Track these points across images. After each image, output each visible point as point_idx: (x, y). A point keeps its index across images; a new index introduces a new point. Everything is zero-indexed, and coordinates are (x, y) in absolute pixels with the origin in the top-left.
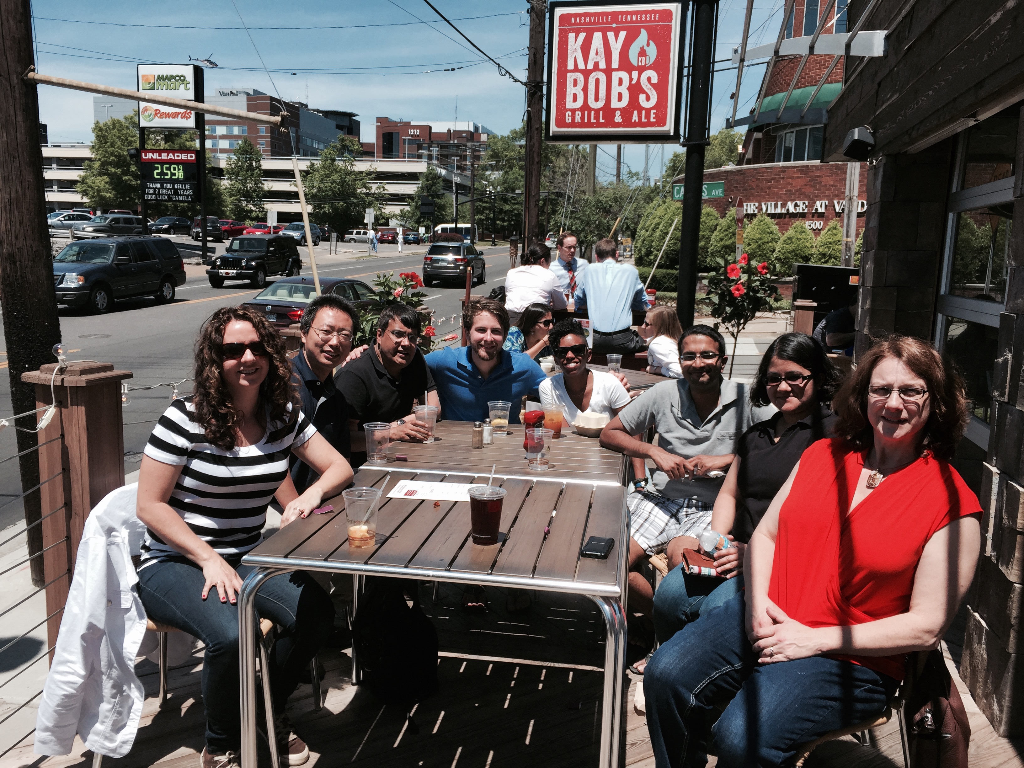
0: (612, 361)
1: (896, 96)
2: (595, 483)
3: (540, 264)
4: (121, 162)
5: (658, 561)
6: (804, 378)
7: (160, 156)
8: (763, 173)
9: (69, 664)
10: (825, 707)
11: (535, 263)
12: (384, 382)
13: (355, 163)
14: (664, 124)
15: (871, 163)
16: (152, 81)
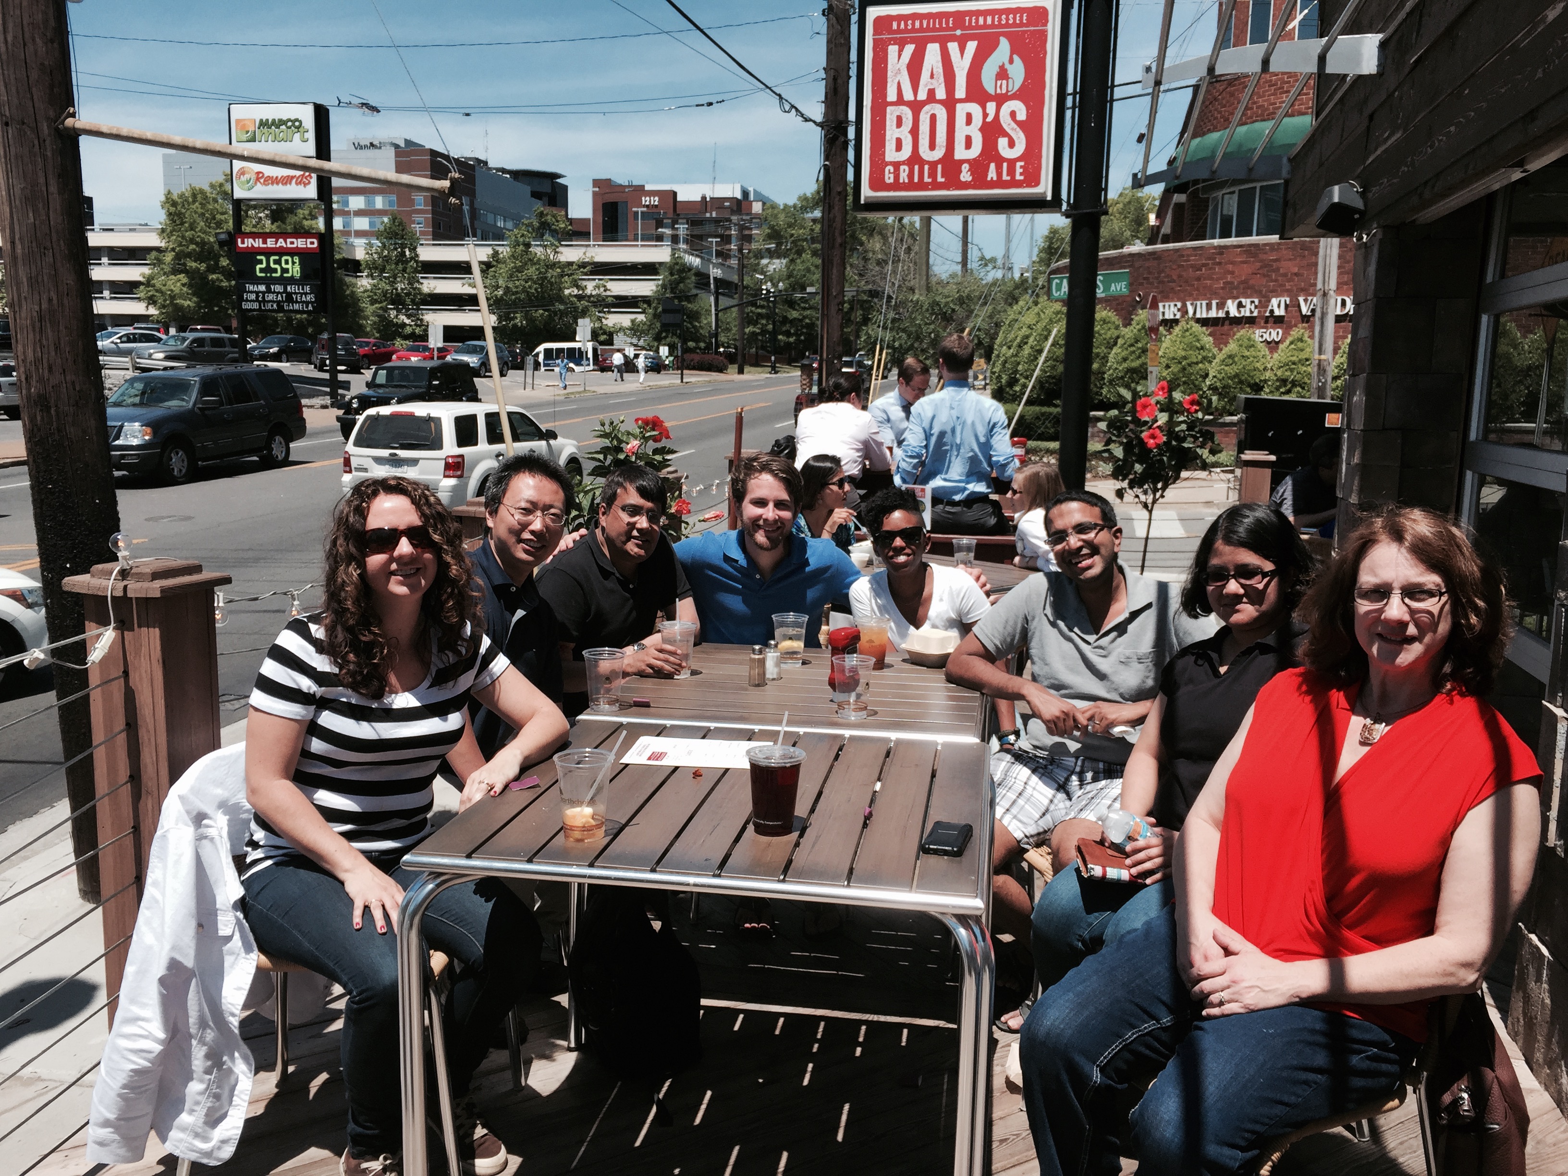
0: (960, 549)
1: (1398, 135)
2: (941, 739)
3: (849, 401)
4: (205, 254)
5: (1038, 858)
6: (1264, 575)
7: (265, 242)
8: (1188, 256)
9: (140, 1023)
10: (1306, 1083)
11: (841, 399)
12: (610, 584)
13: (561, 249)
14: (1037, 184)
15: (1360, 238)
16: (251, 129)
